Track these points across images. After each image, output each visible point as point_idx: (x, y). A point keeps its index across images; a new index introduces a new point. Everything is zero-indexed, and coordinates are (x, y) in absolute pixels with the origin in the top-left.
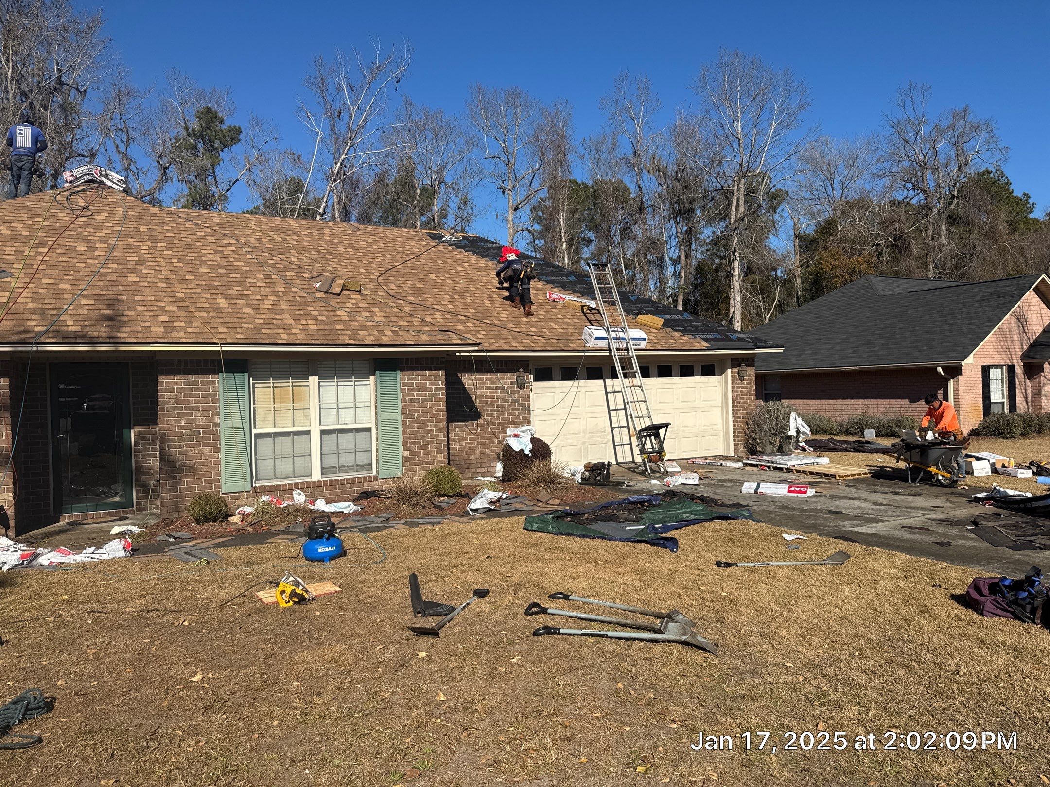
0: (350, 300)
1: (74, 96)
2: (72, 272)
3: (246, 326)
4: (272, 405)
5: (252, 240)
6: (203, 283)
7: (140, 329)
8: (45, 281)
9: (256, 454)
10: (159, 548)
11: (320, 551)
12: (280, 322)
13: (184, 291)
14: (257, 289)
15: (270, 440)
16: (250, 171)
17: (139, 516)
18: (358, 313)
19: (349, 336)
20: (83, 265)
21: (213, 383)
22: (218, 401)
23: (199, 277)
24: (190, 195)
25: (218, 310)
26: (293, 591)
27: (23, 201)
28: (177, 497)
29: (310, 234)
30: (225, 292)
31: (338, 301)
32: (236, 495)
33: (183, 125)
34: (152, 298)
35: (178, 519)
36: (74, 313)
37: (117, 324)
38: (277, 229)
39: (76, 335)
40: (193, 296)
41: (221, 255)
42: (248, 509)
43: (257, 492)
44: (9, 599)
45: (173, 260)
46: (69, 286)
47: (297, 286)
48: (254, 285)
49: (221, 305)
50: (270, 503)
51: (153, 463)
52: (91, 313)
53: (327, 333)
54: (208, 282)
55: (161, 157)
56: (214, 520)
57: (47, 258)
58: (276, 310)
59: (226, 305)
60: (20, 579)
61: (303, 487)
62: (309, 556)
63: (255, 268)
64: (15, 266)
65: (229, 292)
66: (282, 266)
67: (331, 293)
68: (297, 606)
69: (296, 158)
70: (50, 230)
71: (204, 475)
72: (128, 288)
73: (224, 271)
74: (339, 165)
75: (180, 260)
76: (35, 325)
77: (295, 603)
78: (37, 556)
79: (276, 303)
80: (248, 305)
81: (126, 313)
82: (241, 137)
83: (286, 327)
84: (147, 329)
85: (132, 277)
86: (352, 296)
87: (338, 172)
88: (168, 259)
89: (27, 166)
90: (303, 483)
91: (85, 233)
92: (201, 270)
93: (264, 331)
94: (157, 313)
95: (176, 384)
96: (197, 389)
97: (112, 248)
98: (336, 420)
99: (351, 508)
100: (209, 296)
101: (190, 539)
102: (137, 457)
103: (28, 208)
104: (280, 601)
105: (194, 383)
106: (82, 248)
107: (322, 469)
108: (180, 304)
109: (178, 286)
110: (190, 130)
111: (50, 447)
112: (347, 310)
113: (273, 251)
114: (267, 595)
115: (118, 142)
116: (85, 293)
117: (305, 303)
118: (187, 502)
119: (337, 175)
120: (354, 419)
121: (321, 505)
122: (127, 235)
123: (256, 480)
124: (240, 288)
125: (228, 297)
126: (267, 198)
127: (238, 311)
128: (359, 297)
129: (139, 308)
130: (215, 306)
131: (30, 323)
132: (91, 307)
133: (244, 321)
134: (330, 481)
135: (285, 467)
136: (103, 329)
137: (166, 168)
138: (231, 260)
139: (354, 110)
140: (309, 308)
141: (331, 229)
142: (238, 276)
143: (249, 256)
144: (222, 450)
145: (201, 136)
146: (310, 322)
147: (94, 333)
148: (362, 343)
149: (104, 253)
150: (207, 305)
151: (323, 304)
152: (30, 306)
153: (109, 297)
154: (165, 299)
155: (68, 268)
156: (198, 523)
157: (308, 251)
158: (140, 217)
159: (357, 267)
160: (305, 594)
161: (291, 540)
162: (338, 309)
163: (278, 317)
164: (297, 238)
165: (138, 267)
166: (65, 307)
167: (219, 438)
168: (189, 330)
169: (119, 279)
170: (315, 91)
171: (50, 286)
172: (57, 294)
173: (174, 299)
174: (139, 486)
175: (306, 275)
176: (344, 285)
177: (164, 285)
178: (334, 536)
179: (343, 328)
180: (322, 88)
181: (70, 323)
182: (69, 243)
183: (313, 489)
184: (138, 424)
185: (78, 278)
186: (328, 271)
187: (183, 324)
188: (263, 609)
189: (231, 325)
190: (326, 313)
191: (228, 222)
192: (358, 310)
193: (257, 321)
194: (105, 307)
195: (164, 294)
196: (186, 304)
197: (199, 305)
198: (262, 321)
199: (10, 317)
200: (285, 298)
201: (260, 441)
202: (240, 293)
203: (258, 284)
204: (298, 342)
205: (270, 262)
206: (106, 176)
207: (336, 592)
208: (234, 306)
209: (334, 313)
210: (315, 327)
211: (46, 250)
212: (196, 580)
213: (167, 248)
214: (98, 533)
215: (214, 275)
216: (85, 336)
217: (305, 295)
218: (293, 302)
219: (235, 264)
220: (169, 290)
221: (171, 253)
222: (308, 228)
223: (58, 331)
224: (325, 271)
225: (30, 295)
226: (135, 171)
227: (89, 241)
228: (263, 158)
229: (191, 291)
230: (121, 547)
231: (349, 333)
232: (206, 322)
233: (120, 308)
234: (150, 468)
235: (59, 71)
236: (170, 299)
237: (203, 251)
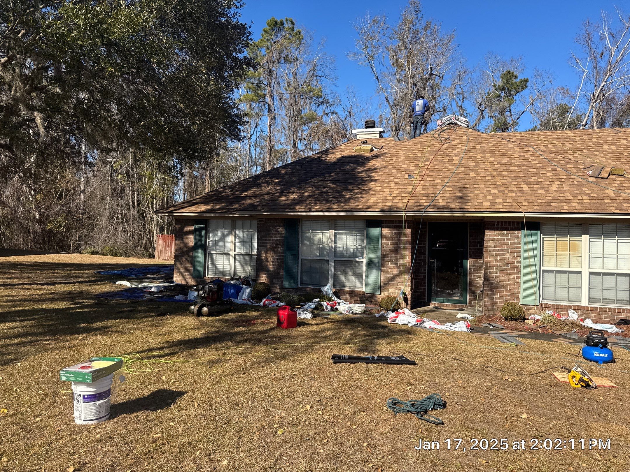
0: (616, 182)
1: (437, 80)
2: (441, 174)
3: (540, 201)
4: (555, 252)
5: (542, 147)
6: (513, 176)
7: (477, 204)
8: (428, 179)
9: (543, 283)
10: (485, 331)
11: (595, 355)
12: (563, 198)
13: (501, 181)
14: (547, 178)
15: (553, 275)
16: (533, 105)
17: (470, 310)
18: (622, 191)
19: (615, 207)
20: (447, 169)
21: (518, 236)
22: (520, 247)
23: (510, 172)
24: (495, 125)
25: (522, 192)
26: (581, 378)
27: (418, 139)
28: (493, 302)
29: (582, 139)
30: (526, 180)
31: (606, 183)
32: (530, 307)
33: (493, 84)
34: (483, 186)
35: (494, 315)
36: (442, 195)
37: (464, 201)
38: (558, 139)
39: (444, 207)
40: (507, 183)
41: (523, 158)
42: (537, 317)
43: (543, 307)
44: (414, 342)
45: (495, 163)
46: (440, 181)
47: (575, 174)
48: (545, 175)
49: (524, 189)
50: (553, 316)
51: (479, 280)
52: (451, 195)
53: (598, 205)
54: (516, 175)
55: (480, 105)
56: (516, 320)
57: (429, 167)
58: (560, 190)
59: (527, 189)
60: (417, 332)
61: (576, 309)
62: (587, 357)
63: (546, 164)
64: (415, 172)
65: (529, 180)
66: (564, 162)
67: (600, 178)
68: (584, 389)
69: (565, 92)
70: (431, 152)
71: (510, 292)
72: (470, 181)
73: (526, 168)
74: (600, 90)
75: (499, 163)
76: (425, 202)
77: (582, 386)
78: (423, 322)
79: (560, 186)
80: (542, 188)
81: (469, 195)
82: (528, 84)
83: (567, 201)
84: (481, 204)
85: (472, 175)
86: (617, 179)
87: (598, 95)
88: (492, 163)
89: (420, 121)
90: (575, 306)
91: (448, 152)
92: (511, 168)
93: (552, 204)
94: (486, 194)
95: (496, 236)
96: (508, 239)
97: (461, 159)
98: (601, 266)
99: (613, 329)
100: (516, 183)
101: (502, 329)
102: (470, 276)
103: (421, 142)
104: (571, 382)
105: (506, 236)
106: (446, 160)
107: (589, 298)
108: (499, 189)
109: (498, 178)
110: (497, 87)
111: (427, 266)
112: (614, 189)
113: (557, 153)
114: (560, 376)
115: (458, 100)
116: (448, 184)
117: (581, 185)
118: (500, 307)
119: (598, 97)
120: (616, 266)
121: (588, 323)
122: (469, 151)
123: (543, 299)
124: (536, 178)
125: (528, 183)
126: (543, 120)
127: (535, 192)
128: (623, 179)
129: (476, 192)
130: (520, 189)
131: (422, 201)
132: (451, 192)
133: (539, 198)
134: (595, 308)
135: (562, 293)
136: (457, 204)
137: (483, 111)
138: (530, 160)
139: (613, 49)
140: (583, 189)
141: (598, 134)
142: (535, 170)
143: (541, 157)
144: (522, 278)
145: (503, 89)
146: (584, 198)
147: (453, 206)
148: (626, 212)
149: (457, 162)
150: (515, 189)
151: (594, 186)
152: (422, 192)
153: (460, 186)
154: (491, 186)
155: (439, 171)
156: (506, 319)
157: (581, 150)
158: (476, 140)
159: (619, 159)
160: (589, 382)
161: (570, 343)
162: (606, 188)
163: (561, 195)
164: (572, 142)
165: (475, 169)
166: (438, 192)
167: (520, 270)
168: (505, 204)
169: (465, 176)
170: (582, 44)
171: (431, 182)
172: (434, 186)
173: (495, 186)
174: (471, 293)
175: (581, 167)
176: (611, 172)
177: (490, 178)
178: (607, 347)
179: (610, 201)
180: (588, 39)
181: (441, 201)
182: (440, 158)
183: (582, 311)
184: (471, 257)
185: (444, 176)
186: (596, 163)
187: (501, 201)
188: (558, 384)
189: (530, 201)
190: (597, 192)
191: (526, 137)
192: (622, 188)
193: (547, 198)
194: (458, 192)
195: (490, 183)
196: (503, 189)
197: (510, 189)
198: (550, 198)
199: (413, 198)
200: (566, 183)
201: (546, 275)
202: (536, 181)
203: (548, 175)
204: (576, 211)
205: (555, 160)
206: (458, 120)
207: (613, 387)
208: (532, 189)
209: (603, 191)
210: (588, 201)
211: (429, 163)
212: (511, 355)
213: (491, 156)
214: (450, 315)
215: (519, 170)
216: (448, 208)
217: (581, 180)
218: (572, 185)
219: (533, 163)
220: (493, 181)
221: (493, 159)
222: (580, 136)
223: (435, 205)
224: (593, 163)
225: (422, 187)
226: (466, 115)
227: (449, 156)
228: (542, 95)
229: (505, 181)
230: (465, 326)
231: (615, 205)
232: (515, 199)
233: (466, 192)
234: (477, 283)
235: (431, 68)
236: (493, 186)
237: (512, 157)
